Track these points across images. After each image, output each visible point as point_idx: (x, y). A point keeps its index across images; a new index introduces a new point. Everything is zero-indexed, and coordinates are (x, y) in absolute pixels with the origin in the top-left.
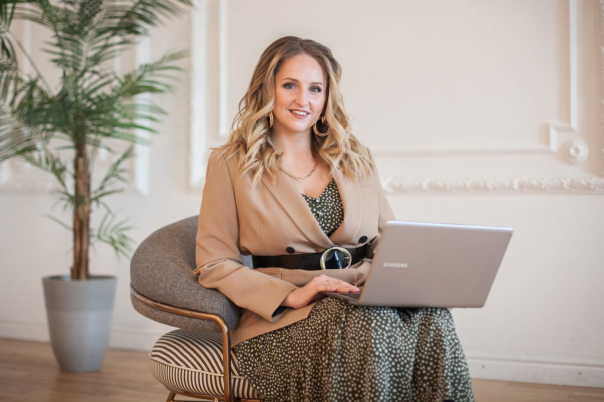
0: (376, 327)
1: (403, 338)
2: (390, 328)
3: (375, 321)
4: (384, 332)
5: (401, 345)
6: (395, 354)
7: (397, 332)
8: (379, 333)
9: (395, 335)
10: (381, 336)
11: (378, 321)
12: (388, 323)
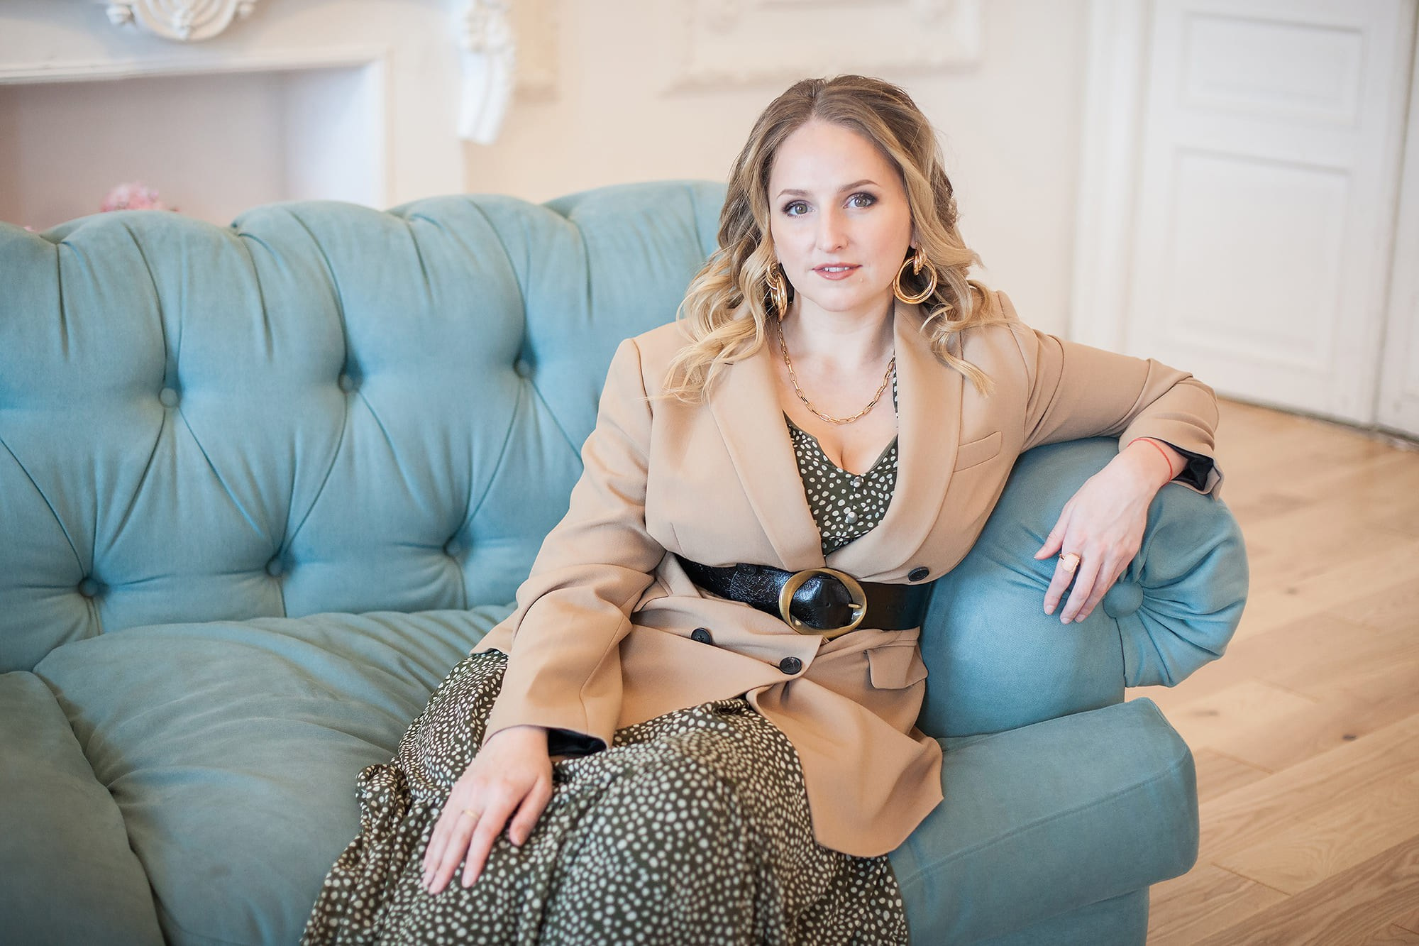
0: (627, 854)
1: (690, 892)
2: (665, 864)
3: (630, 837)
4: (642, 871)
5: (677, 908)
6: (656, 927)
7: (680, 875)
8: (627, 870)
9: (673, 881)
10: (629, 880)
11: (638, 839)
12: (663, 849)
